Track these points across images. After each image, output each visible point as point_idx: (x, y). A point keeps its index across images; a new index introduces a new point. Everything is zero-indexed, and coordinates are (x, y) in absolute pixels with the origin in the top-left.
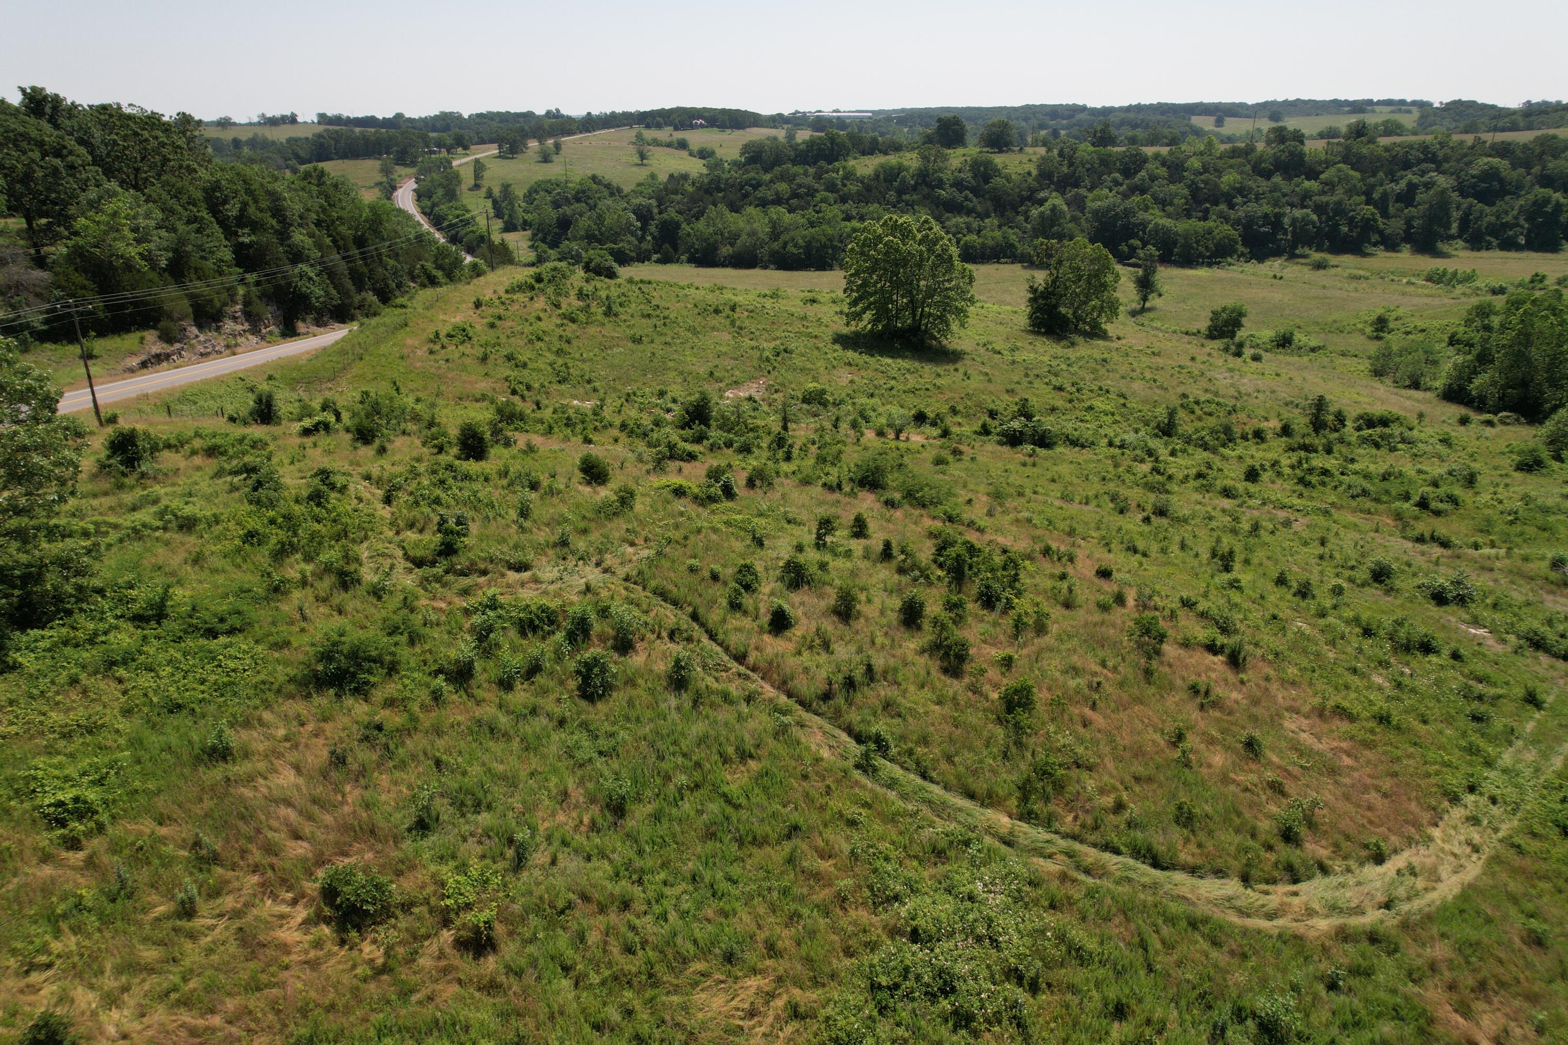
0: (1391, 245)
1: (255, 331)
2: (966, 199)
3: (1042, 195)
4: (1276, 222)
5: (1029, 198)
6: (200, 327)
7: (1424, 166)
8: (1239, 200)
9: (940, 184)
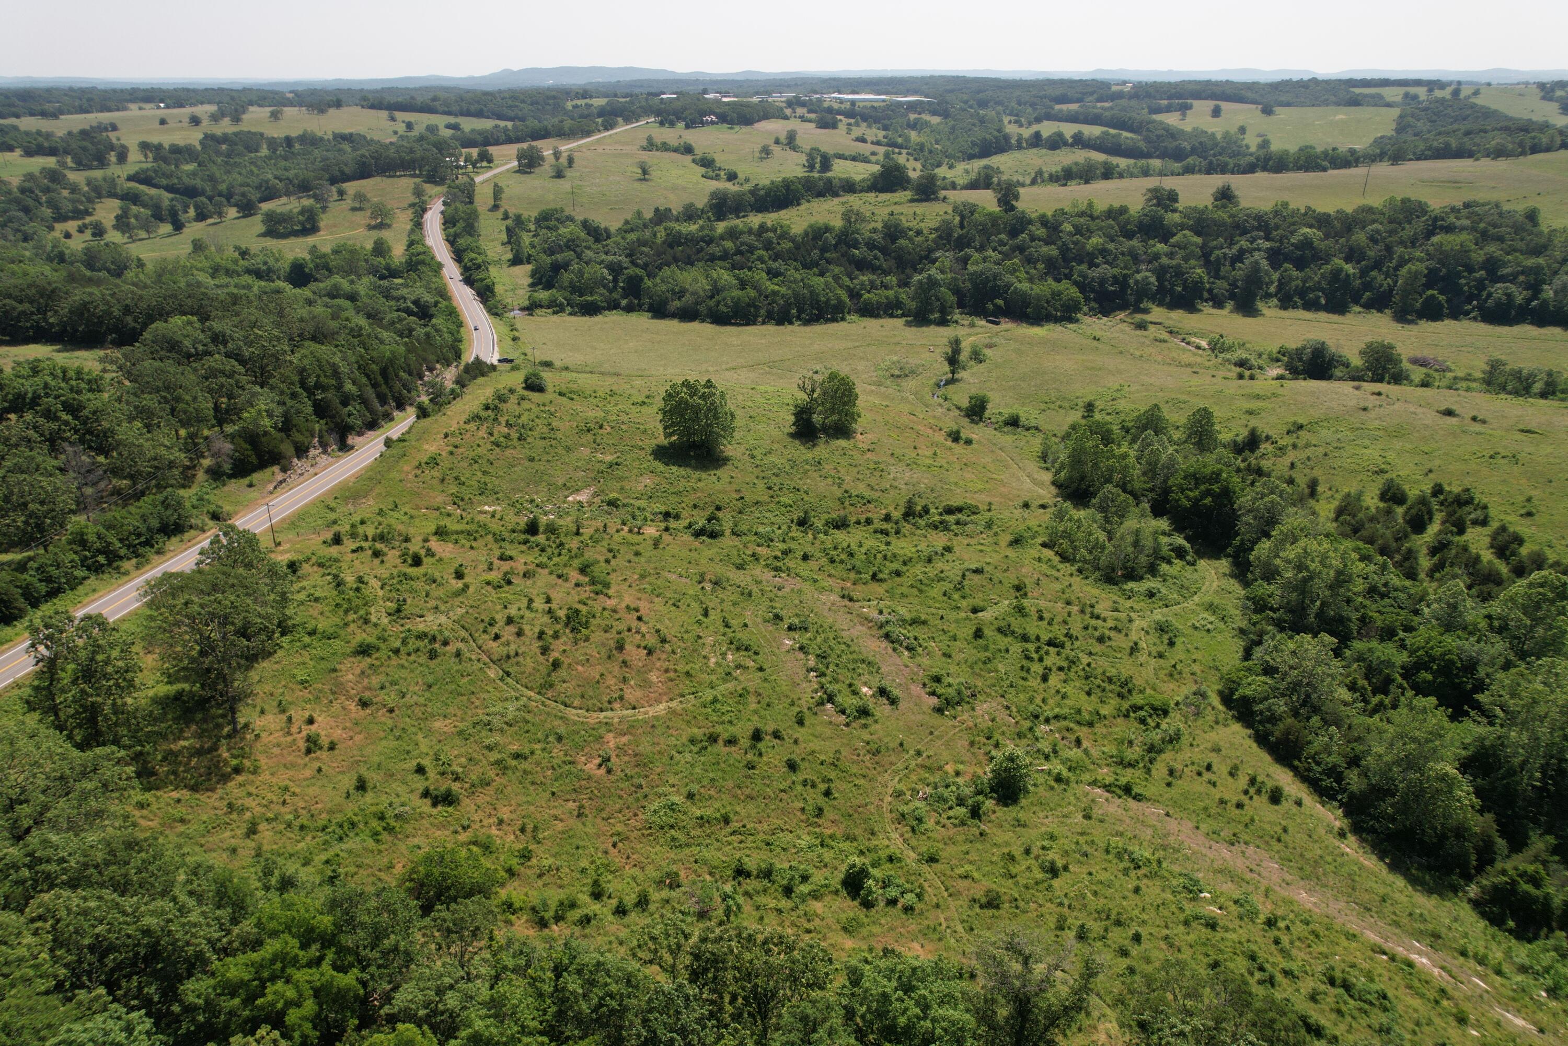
0: (1218, 304)
1: (325, 452)
2: (876, 258)
3: (937, 254)
4: (1122, 281)
5: (927, 257)
6: (299, 458)
7: (1255, 233)
8: (1099, 260)
9: (856, 245)
